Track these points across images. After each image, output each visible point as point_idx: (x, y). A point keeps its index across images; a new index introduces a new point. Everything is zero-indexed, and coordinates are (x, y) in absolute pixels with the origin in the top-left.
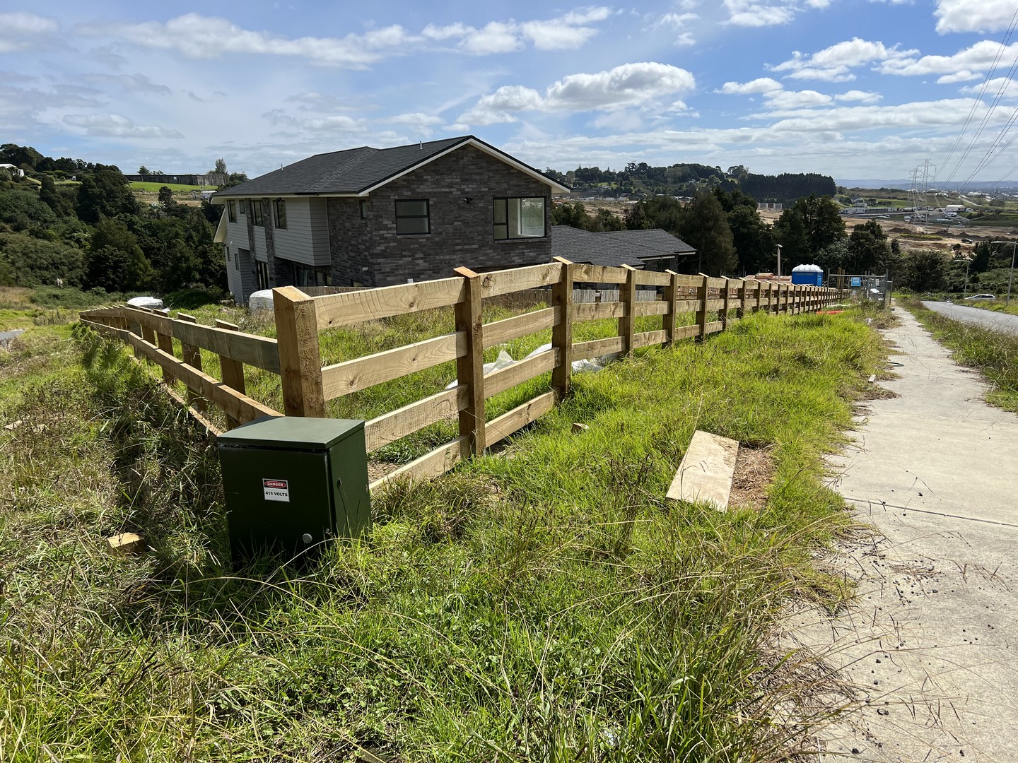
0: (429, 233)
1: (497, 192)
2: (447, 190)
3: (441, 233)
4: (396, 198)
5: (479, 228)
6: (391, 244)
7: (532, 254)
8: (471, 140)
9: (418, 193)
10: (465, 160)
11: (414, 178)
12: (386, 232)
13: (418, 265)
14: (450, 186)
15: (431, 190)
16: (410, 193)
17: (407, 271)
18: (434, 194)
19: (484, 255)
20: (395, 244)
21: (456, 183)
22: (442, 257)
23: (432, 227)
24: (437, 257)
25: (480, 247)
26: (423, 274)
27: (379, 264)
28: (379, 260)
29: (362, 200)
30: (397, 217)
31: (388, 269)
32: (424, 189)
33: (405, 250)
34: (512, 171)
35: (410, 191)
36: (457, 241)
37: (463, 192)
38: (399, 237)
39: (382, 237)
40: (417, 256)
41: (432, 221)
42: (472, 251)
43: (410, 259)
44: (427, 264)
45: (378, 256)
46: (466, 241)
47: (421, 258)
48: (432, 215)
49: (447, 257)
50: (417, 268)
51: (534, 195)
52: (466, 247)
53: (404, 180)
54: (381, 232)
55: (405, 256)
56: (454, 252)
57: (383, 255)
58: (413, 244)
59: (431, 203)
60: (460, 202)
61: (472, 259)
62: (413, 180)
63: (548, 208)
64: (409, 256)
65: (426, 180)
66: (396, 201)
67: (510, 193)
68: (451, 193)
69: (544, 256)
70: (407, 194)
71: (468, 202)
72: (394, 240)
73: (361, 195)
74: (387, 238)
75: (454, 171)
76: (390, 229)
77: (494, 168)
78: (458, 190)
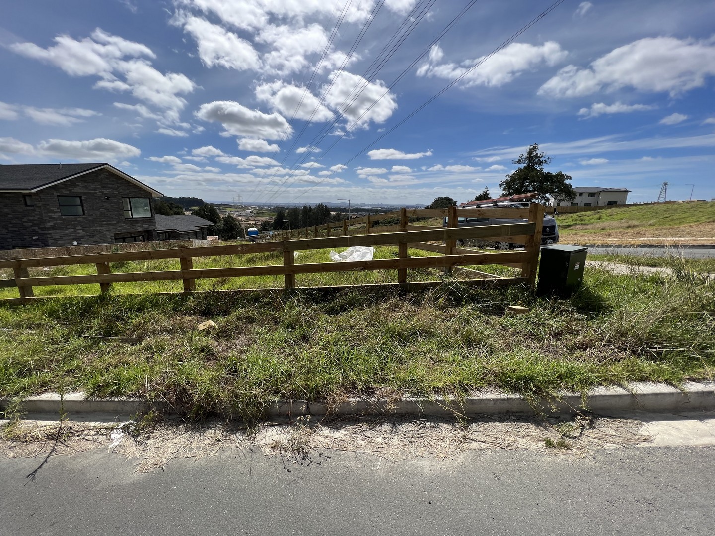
0: (84, 214)
1: (124, 194)
2: (93, 191)
3: (92, 215)
4: (58, 194)
5: (116, 213)
6: (58, 222)
7: (146, 226)
8: (107, 166)
9: (74, 192)
10: (102, 176)
11: (69, 183)
12: (53, 214)
13: (79, 233)
14: (95, 189)
15: (82, 191)
16: (68, 192)
17: (71, 237)
18: (85, 194)
19: (120, 227)
20: (61, 222)
21: (98, 188)
22: (94, 228)
23: (86, 212)
24: (91, 229)
25: (118, 222)
26: (83, 238)
27: (50, 234)
28: (50, 232)
29: (30, 195)
30: (60, 206)
31: (58, 237)
32: (76, 190)
33: (69, 225)
34: (130, 184)
35: (68, 190)
36: (103, 220)
37: (103, 193)
38: (63, 217)
39: (50, 218)
40: (77, 228)
41: (85, 209)
42: (113, 225)
43: (73, 230)
44: (85, 233)
45: (49, 229)
46: (109, 219)
47: (81, 229)
48: (85, 205)
49: (98, 228)
50: (78, 235)
51: (143, 197)
52: (109, 223)
53: (62, 184)
54: (49, 214)
55: (69, 228)
56: (102, 225)
57: (53, 228)
58: (74, 221)
59: (83, 198)
60: (103, 198)
61: (113, 229)
63: (152, 204)
64: (72, 228)
65: (78, 185)
66: (58, 196)
67: (131, 195)
68: (96, 193)
69: (152, 227)
70: (66, 192)
71: (107, 199)
72: (60, 219)
73: (33, 191)
74: (54, 218)
75: (96, 181)
76: (56, 213)
77: (119, 181)
78: (100, 192)
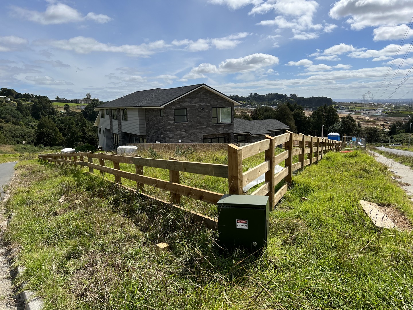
0: (187, 122)
1: (213, 105)
2: (194, 105)
3: (192, 122)
4: (175, 108)
5: (206, 120)
6: (172, 126)
7: (227, 129)
8: (204, 85)
9: (183, 106)
10: (201, 93)
11: (181, 100)
12: (170, 121)
13: (183, 134)
14: (195, 103)
15: (188, 105)
16: (180, 106)
17: (178, 137)
18: (189, 107)
19: (208, 130)
20: (174, 126)
21: (197, 102)
22: (192, 131)
23: (188, 119)
24: (190, 131)
25: (207, 127)
26: (184, 138)
27: (168, 134)
28: (168, 133)
29: (161, 109)
30: (175, 116)
31: (171, 136)
32: (185, 104)
33: (178, 128)
34: (219, 97)
35: (180, 105)
36: (198, 125)
37: (200, 105)
38: (175, 123)
39: (169, 124)
40: (182, 131)
41: (188, 117)
42: (203, 128)
43: (179, 132)
44: (186, 134)
45: (167, 131)
46: (201, 125)
47: (184, 132)
48: (188, 114)
49: (194, 131)
50: (182, 135)
51: (227, 106)
52: (201, 127)
53: (178, 101)
54: (168, 122)
55: (178, 131)
56: (197, 129)
57: (169, 130)
58: (181, 126)
59: (188, 110)
60: (199, 109)
61: (203, 131)
62: (181, 101)
63: (233, 111)
64: (179, 131)
65: (186, 101)
66: (174, 109)
67: (218, 106)
68: (196, 106)
69: (231, 130)
70: (179, 106)
71: (202, 109)
72: (173, 124)
73: (161, 107)
74: (171, 124)
75: (197, 97)
76: (172, 120)
77: (212, 96)
78: (198, 105)
